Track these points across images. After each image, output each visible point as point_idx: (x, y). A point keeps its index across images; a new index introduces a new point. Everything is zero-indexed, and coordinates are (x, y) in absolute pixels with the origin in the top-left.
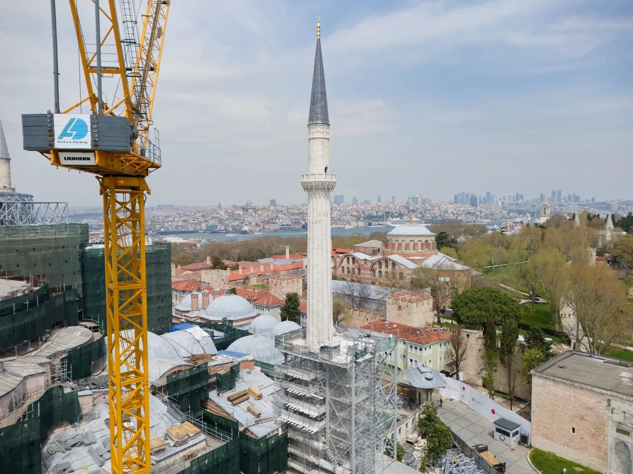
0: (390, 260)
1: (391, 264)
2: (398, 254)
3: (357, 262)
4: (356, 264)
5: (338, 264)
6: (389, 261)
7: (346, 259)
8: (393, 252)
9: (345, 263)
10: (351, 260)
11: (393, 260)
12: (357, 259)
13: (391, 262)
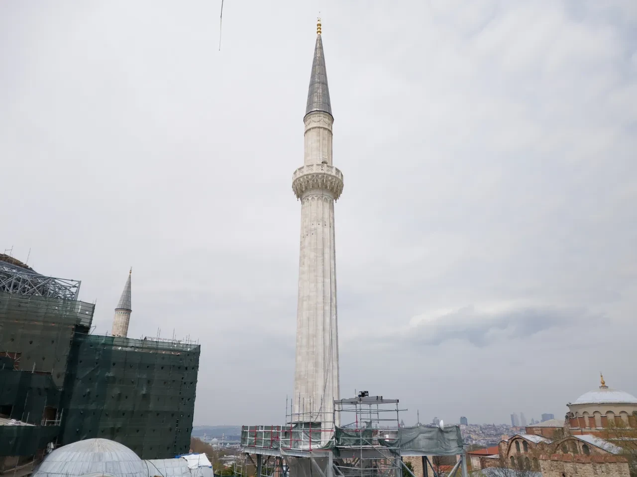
0: (579, 440)
1: (581, 447)
2: (592, 433)
3: (531, 448)
4: (529, 451)
5: (504, 452)
6: (577, 443)
7: (514, 444)
8: (584, 430)
9: (513, 451)
10: (521, 445)
11: (583, 441)
12: (529, 442)
13: (581, 445)
